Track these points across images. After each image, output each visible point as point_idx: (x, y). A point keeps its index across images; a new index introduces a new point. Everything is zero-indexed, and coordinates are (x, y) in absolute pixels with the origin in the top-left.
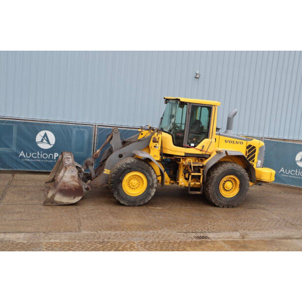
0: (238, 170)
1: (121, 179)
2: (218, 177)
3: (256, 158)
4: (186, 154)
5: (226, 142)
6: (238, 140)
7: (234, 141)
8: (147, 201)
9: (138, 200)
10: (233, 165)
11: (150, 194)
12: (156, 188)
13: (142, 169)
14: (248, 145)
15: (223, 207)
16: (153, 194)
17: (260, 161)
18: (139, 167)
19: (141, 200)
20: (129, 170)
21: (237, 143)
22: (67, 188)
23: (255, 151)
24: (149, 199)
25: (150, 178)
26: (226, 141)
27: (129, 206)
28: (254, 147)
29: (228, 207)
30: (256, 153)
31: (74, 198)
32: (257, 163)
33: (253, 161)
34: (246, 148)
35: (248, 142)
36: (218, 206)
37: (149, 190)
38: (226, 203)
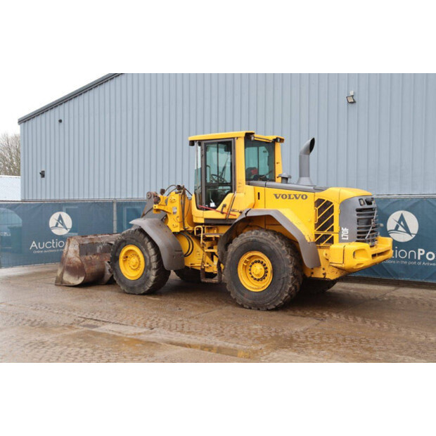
0: (265, 242)
1: (117, 255)
2: (233, 254)
3: (336, 224)
4: (206, 219)
5: (277, 198)
6: (298, 193)
7: (290, 195)
8: (148, 288)
9: (136, 286)
10: (257, 234)
11: (148, 278)
12: (155, 269)
13: (137, 241)
14: (316, 199)
15: (250, 308)
16: (153, 278)
17: (345, 231)
18: (133, 239)
19: (140, 286)
20: (124, 244)
21: (297, 198)
22: (71, 265)
23: (331, 210)
24: (150, 286)
25: (146, 255)
26: (276, 195)
27: (129, 293)
28: (329, 203)
29: (259, 309)
30: (336, 214)
31: (79, 278)
32: (340, 232)
33: (332, 229)
34: (313, 204)
35: (317, 193)
36: (242, 306)
37: (147, 271)
38: (250, 301)
